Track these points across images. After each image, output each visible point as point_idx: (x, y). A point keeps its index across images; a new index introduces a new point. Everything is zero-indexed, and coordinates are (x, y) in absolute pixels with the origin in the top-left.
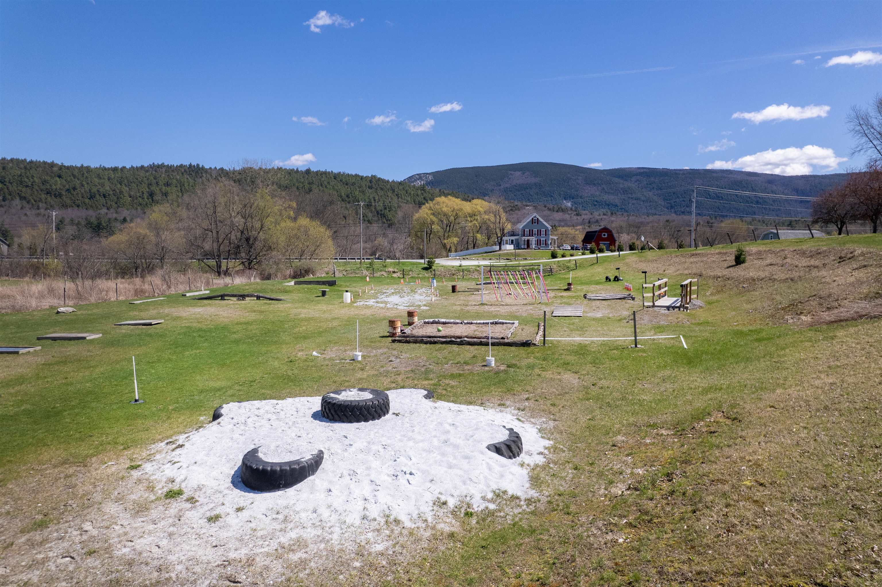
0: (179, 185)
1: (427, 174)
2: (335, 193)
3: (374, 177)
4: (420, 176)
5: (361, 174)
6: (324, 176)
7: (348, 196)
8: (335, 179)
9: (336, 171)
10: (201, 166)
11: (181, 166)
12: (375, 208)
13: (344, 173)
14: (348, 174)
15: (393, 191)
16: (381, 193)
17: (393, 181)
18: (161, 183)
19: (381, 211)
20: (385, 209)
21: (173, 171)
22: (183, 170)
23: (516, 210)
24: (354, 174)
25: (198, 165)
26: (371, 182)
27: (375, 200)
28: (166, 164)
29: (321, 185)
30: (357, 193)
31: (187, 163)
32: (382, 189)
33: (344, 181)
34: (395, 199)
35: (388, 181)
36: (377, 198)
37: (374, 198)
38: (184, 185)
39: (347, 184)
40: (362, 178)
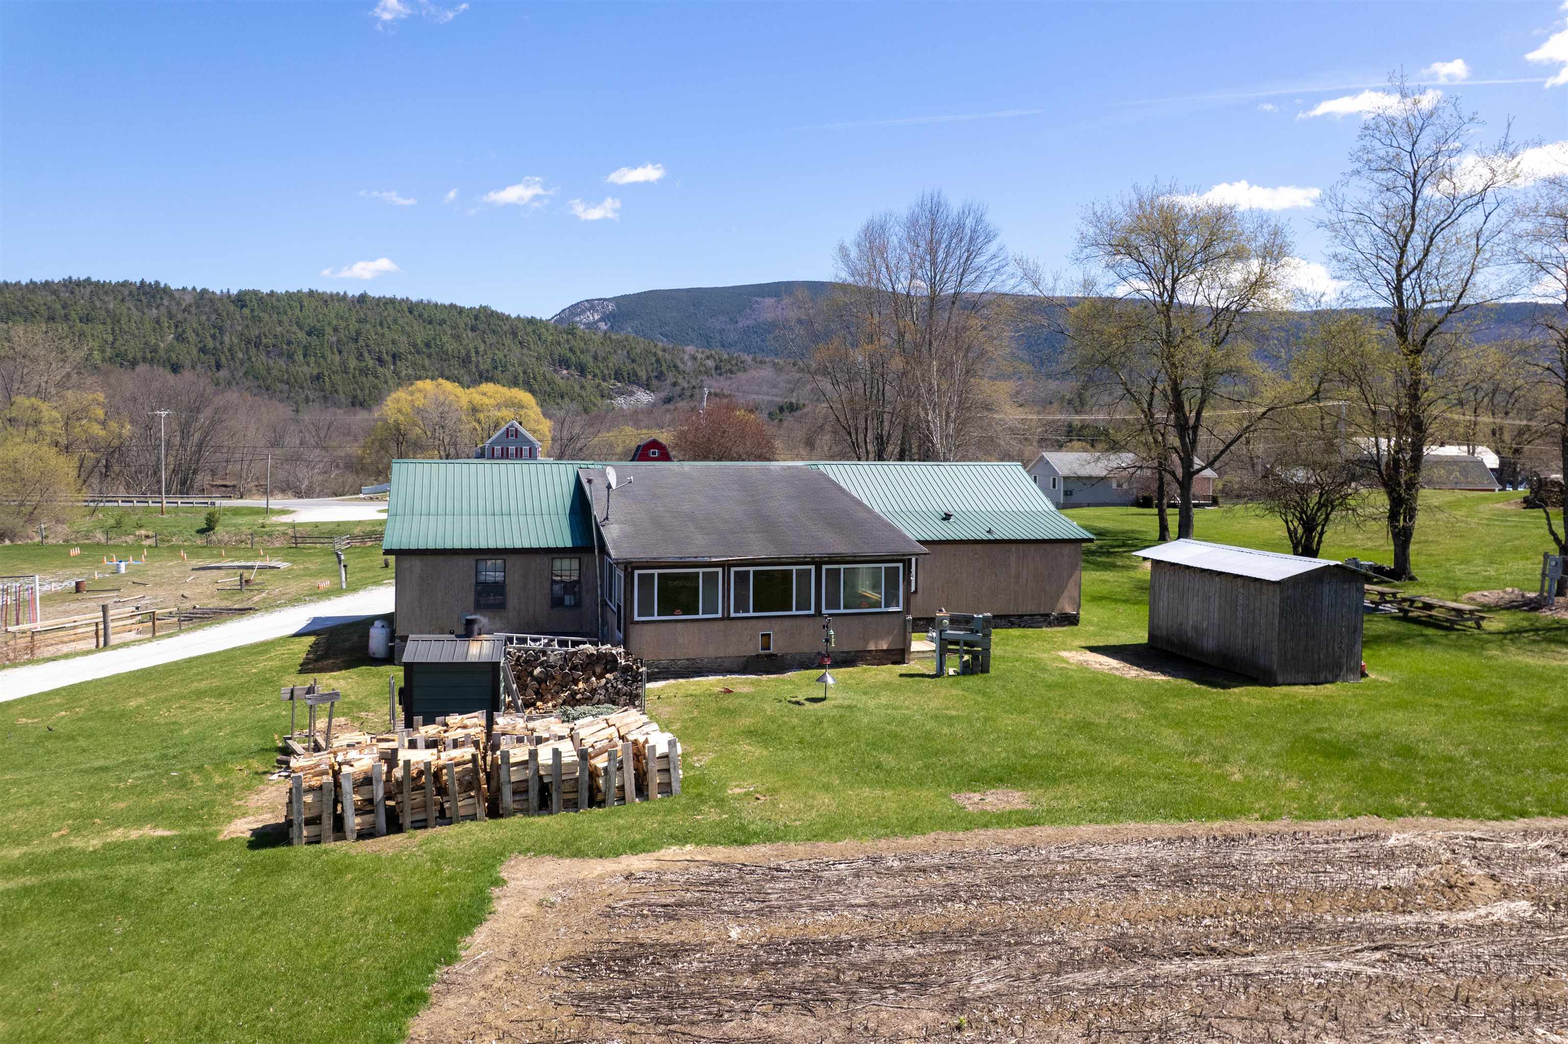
0: (109, 320)
1: (605, 300)
2: (405, 338)
3: (484, 309)
4: (591, 305)
5: (460, 303)
6: (390, 307)
7: (428, 345)
8: (411, 312)
9: (414, 298)
10: (162, 285)
11: (125, 284)
12: (477, 367)
13: (429, 302)
14: (436, 305)
15: (515, 334)
16: (491, 339)
17: (518, 318)
18: (74, 315)
19: (488, 371)
20: (496, 368)
21: (106, 293)
22: (126, 293)
23: (739, 370)
24: (447, 303)
25: (157, 283)
26: (476, 318)
27: (477, 352)
28: (94, 279)
29: (381, 325)
30: (445, 339)
31: (136, 279)
32: (494, 332)
33: (425, 316)
34: (517, 350)
35: (508, 318)
36: (482, 348)
37: (476, 348)
38: (119, 321)
39: (430, 323)
40: (461, 310)
